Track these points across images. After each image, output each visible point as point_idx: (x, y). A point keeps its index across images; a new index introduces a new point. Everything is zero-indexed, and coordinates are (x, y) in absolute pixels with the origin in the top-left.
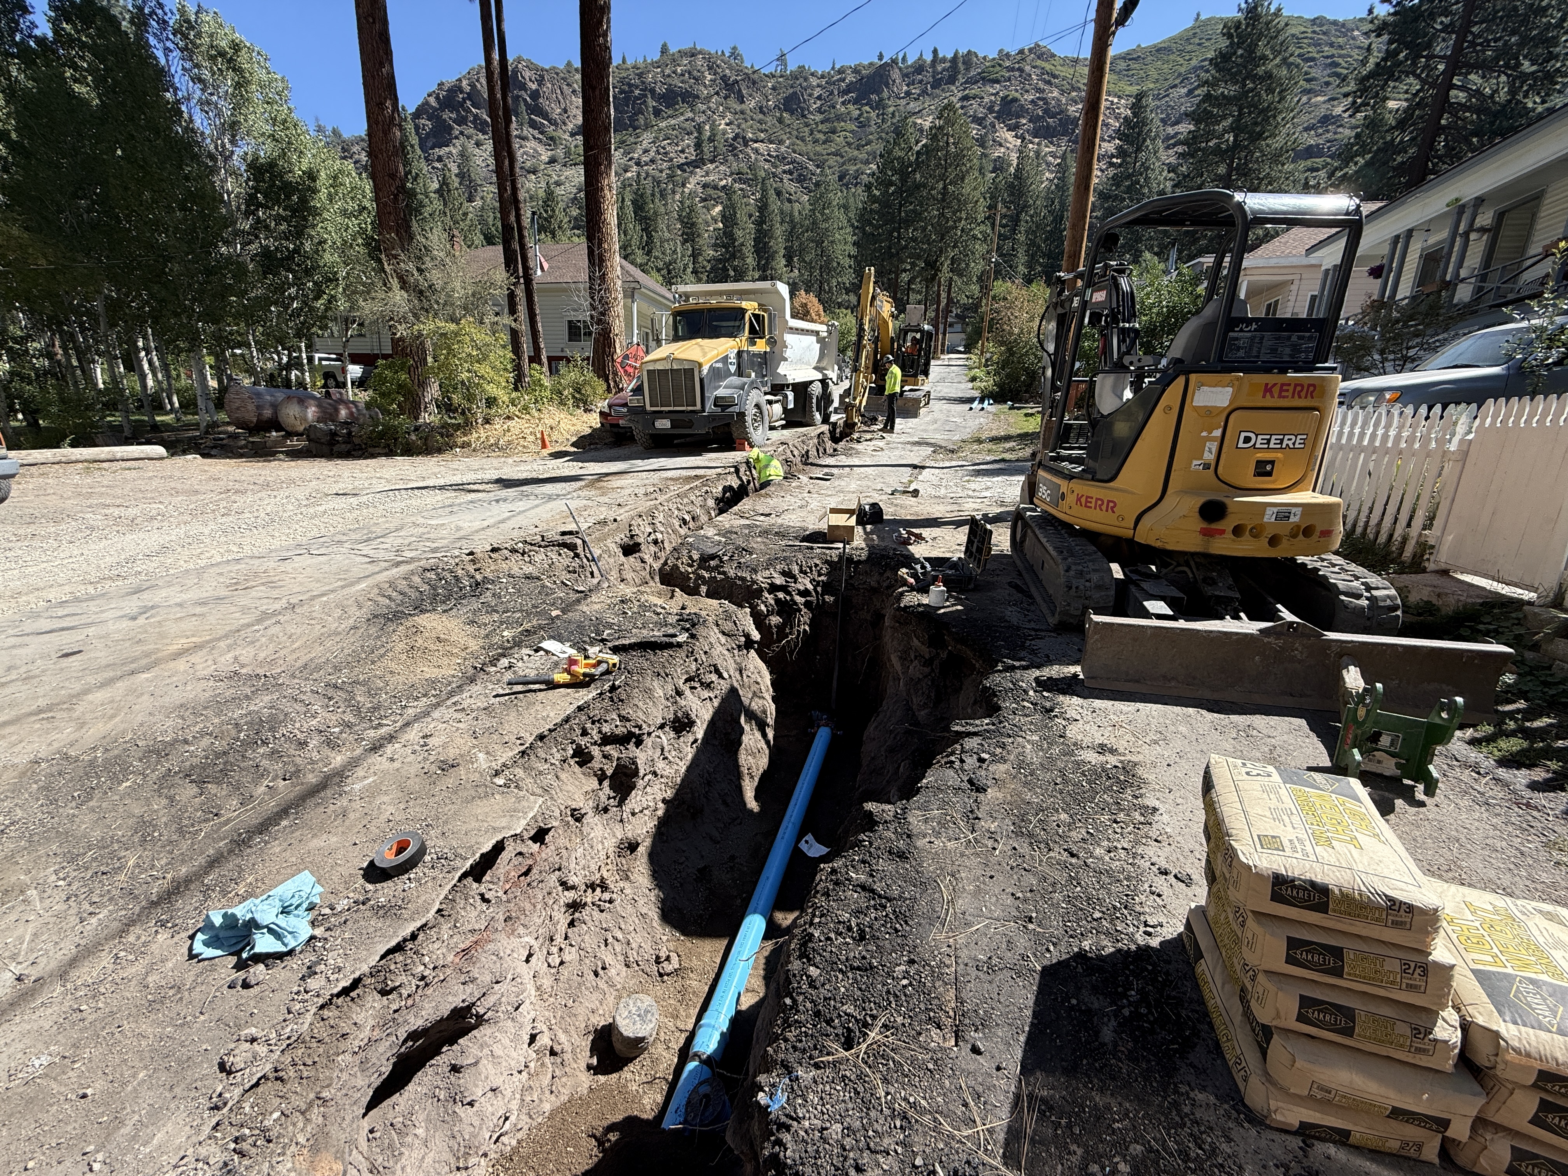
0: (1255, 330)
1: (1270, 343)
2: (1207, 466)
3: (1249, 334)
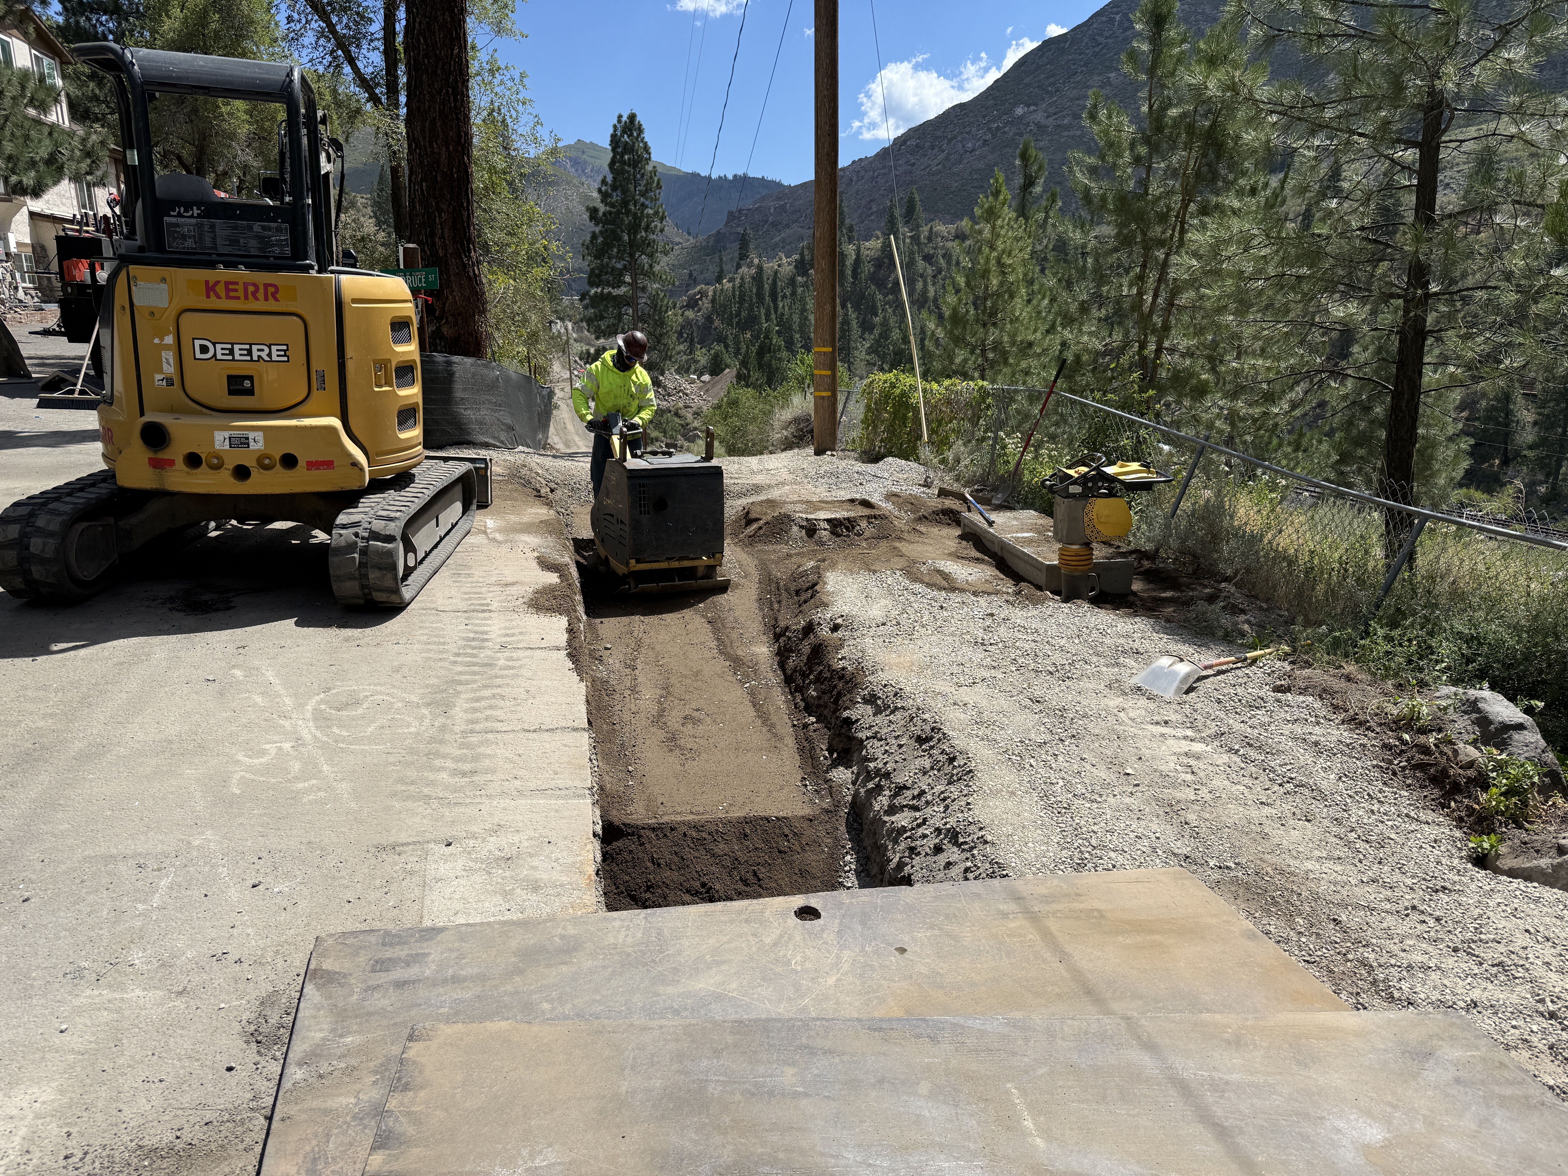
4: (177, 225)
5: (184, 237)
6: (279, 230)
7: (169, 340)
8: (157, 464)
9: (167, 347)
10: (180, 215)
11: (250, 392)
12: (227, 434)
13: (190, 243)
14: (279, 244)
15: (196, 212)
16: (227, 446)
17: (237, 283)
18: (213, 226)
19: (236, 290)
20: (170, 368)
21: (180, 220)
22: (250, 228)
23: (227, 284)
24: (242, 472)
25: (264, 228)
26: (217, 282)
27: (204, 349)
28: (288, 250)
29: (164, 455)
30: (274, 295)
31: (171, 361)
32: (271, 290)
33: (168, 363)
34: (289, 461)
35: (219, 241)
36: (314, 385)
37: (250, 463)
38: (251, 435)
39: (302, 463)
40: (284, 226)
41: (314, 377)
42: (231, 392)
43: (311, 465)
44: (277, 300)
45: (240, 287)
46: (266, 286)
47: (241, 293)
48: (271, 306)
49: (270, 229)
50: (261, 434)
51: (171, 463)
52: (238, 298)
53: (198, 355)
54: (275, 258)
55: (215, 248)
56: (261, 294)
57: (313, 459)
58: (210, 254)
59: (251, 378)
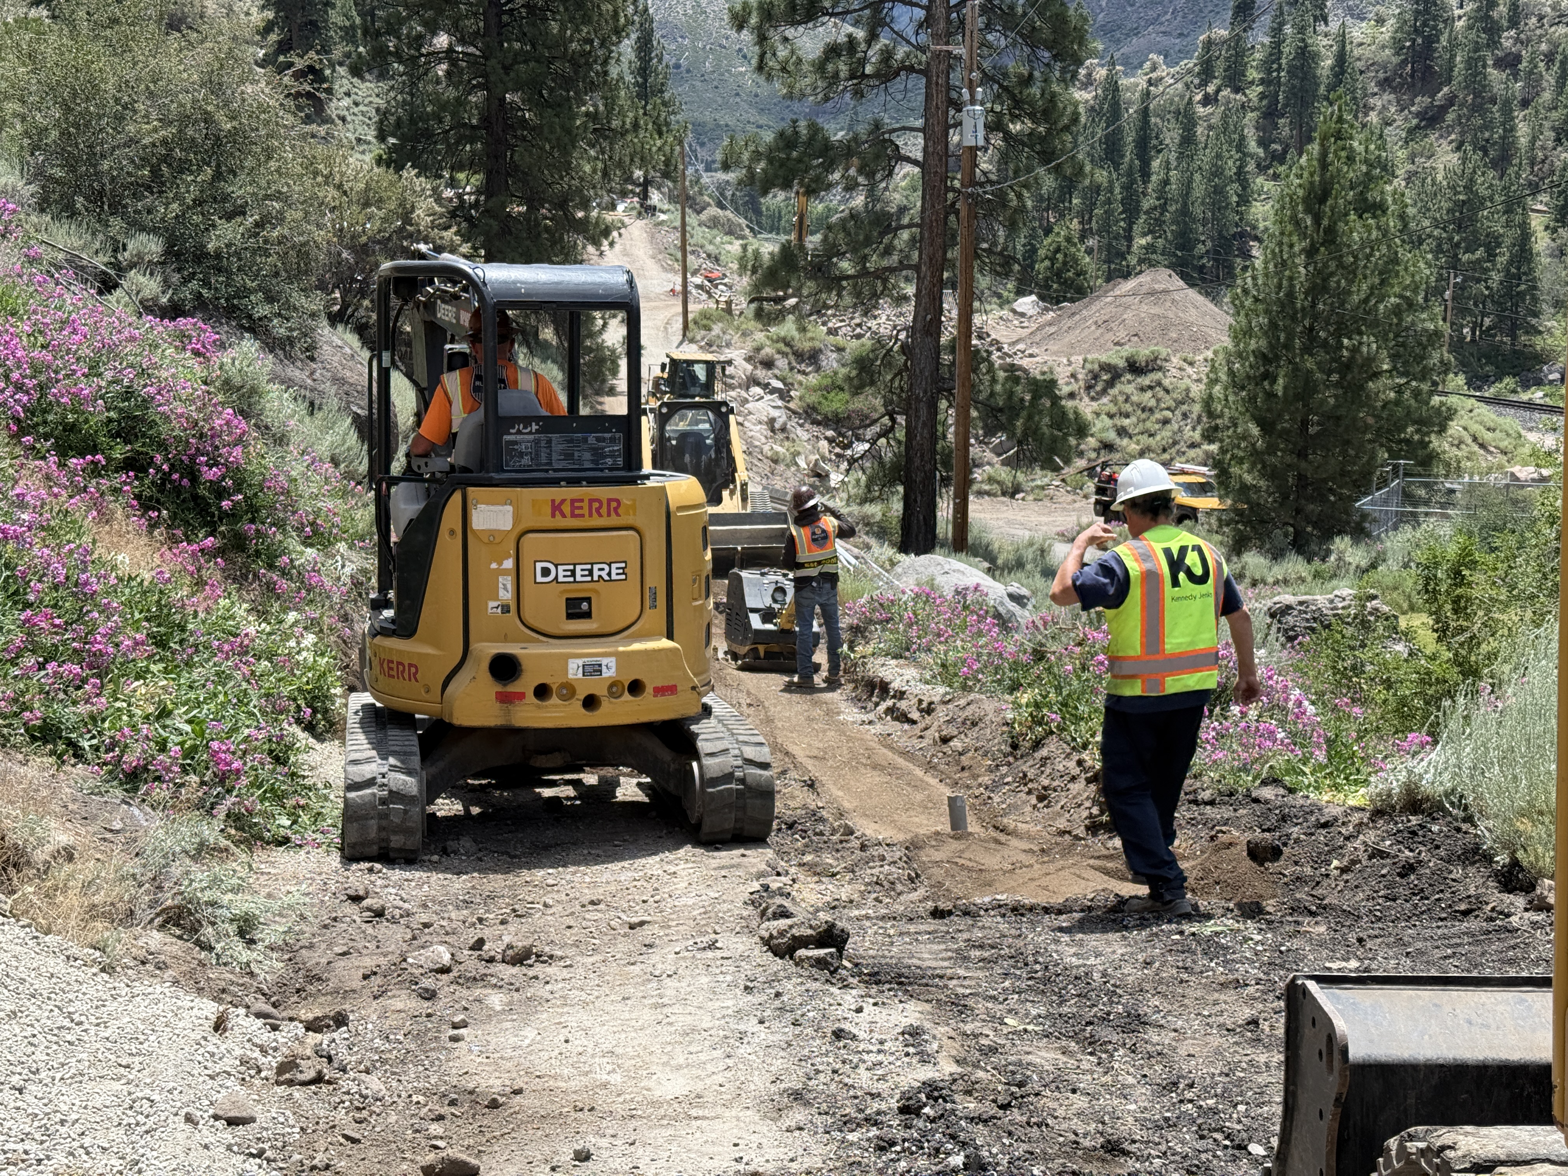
0: (537, 431)
1: (561, 447)
2: (506, 609)
3: (531, 437)
4: (515, 443)
5: (521, 455)
6: (613, 440)
7: (509, 564)
8: (505, 699)
9: (505, 572)
10: (519, 432)
11: (588, 615)
12: (580, 662)
13: (526, 461)
14: (612, 455)
16: (580, 675)
17: (582, 501)
18: (549, 442)
19: (581, 508)
20: (506, 595)
21: (519, 437)
22: (585, 440)
23: (573, 501)
24: (591, 702)
25: (598, 439)
26: (563, 501)
27: (546, 572)
28: (620, 461)
29: (513, 688)
30: (616, 509)
31: (509, 586)
32: (614, 504)
33: (505, 589)
34: (636, 687)
35: (555, 457)
36: (647, 603)
37: (601, 691)
38: (604, 661)
39: (649, 690)
40: (617, 435)
41: (647, 594)
42: (570, 616)
44: (618, 515)
45: (585, 505)
46: (609, 501)
47: (586, 511)
48: (614, 521)
49: (604, 440)
50: (613, 659)
51: (521, 696)
52: (583, 516)
53: (539, 579)
54: (610, 469)
55: (550, 464)
56: (604, 511)
58: (547, 471)
59: (588, 600)
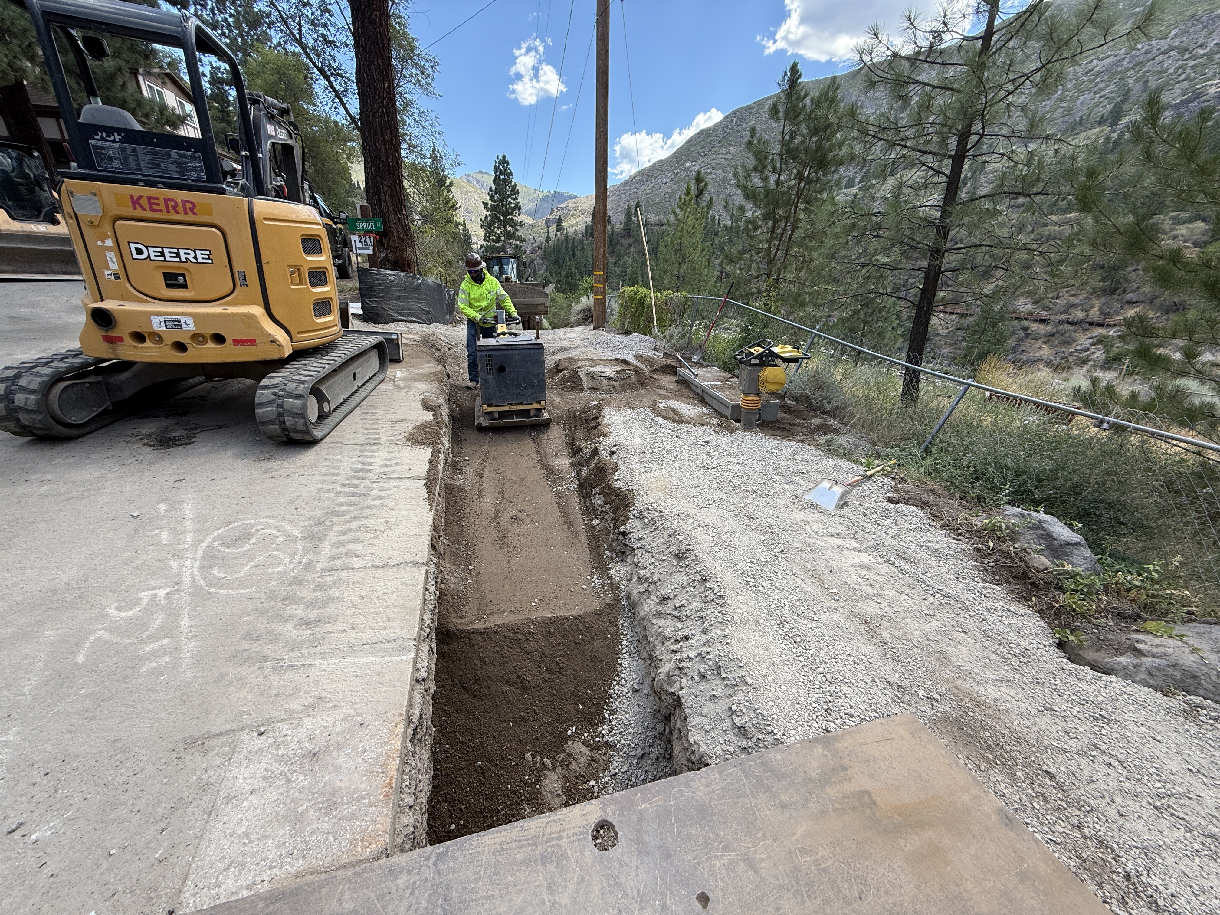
4: (102, 148)
5: (110, 159)
6: (193, 158)
7: (109, 243)
8: (110, 340)
9: (109, 249)
10: (102, 139)
11: (184, 286)
12: (162, 318)
13: (117, 164)
14: (195, 169)
15: (117, 138)
16: (163, 327)
17: (158, 199)
18: (134, 151)
19: (158, 204)
20: (115, 266)
21: (104, 144)
22: (169, 155)
23: (149, 199)
24: (181, 347)
25: (180, 155)
26: (141, 197)
27: (139, 252)
28: (204, 175)
29: (112, 334)
30: (192, 210)
31: (114, 260)
32: (189, 206)
33: (113, 262)
34: (219, 339)
35: (142, 164)
36: (238, 282)
37: (185, 340)
38: (183, 319)
39: (229, 340)
40: (197, 154)
41: (237, 276)
42: (168, 286)
43: (236, 342)
44: (195, 214)
45: (162, 202)
46: (184, 202)
47: (162, 207)
48: (190, 217)
49: (185, 156)
50: (191, 318)
51: (121, 339)
52: (161, 211)
53: (135, 256)
54: (192, 180)
55: (141, 170)
56: (180, 208)
57: (238, 338)
58: (136, 174)
59: (183, 275)
